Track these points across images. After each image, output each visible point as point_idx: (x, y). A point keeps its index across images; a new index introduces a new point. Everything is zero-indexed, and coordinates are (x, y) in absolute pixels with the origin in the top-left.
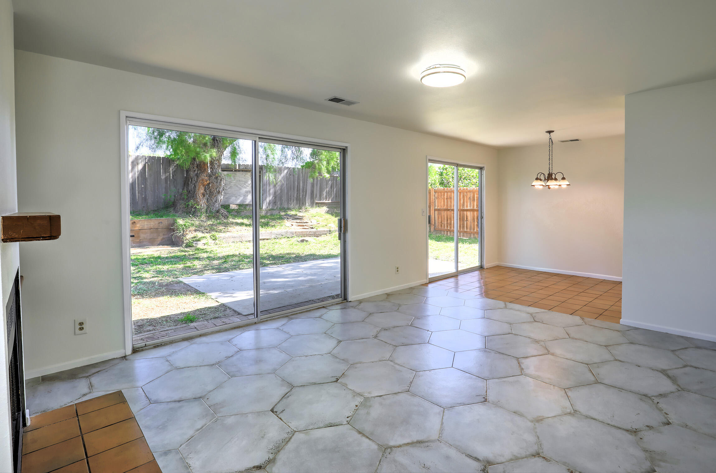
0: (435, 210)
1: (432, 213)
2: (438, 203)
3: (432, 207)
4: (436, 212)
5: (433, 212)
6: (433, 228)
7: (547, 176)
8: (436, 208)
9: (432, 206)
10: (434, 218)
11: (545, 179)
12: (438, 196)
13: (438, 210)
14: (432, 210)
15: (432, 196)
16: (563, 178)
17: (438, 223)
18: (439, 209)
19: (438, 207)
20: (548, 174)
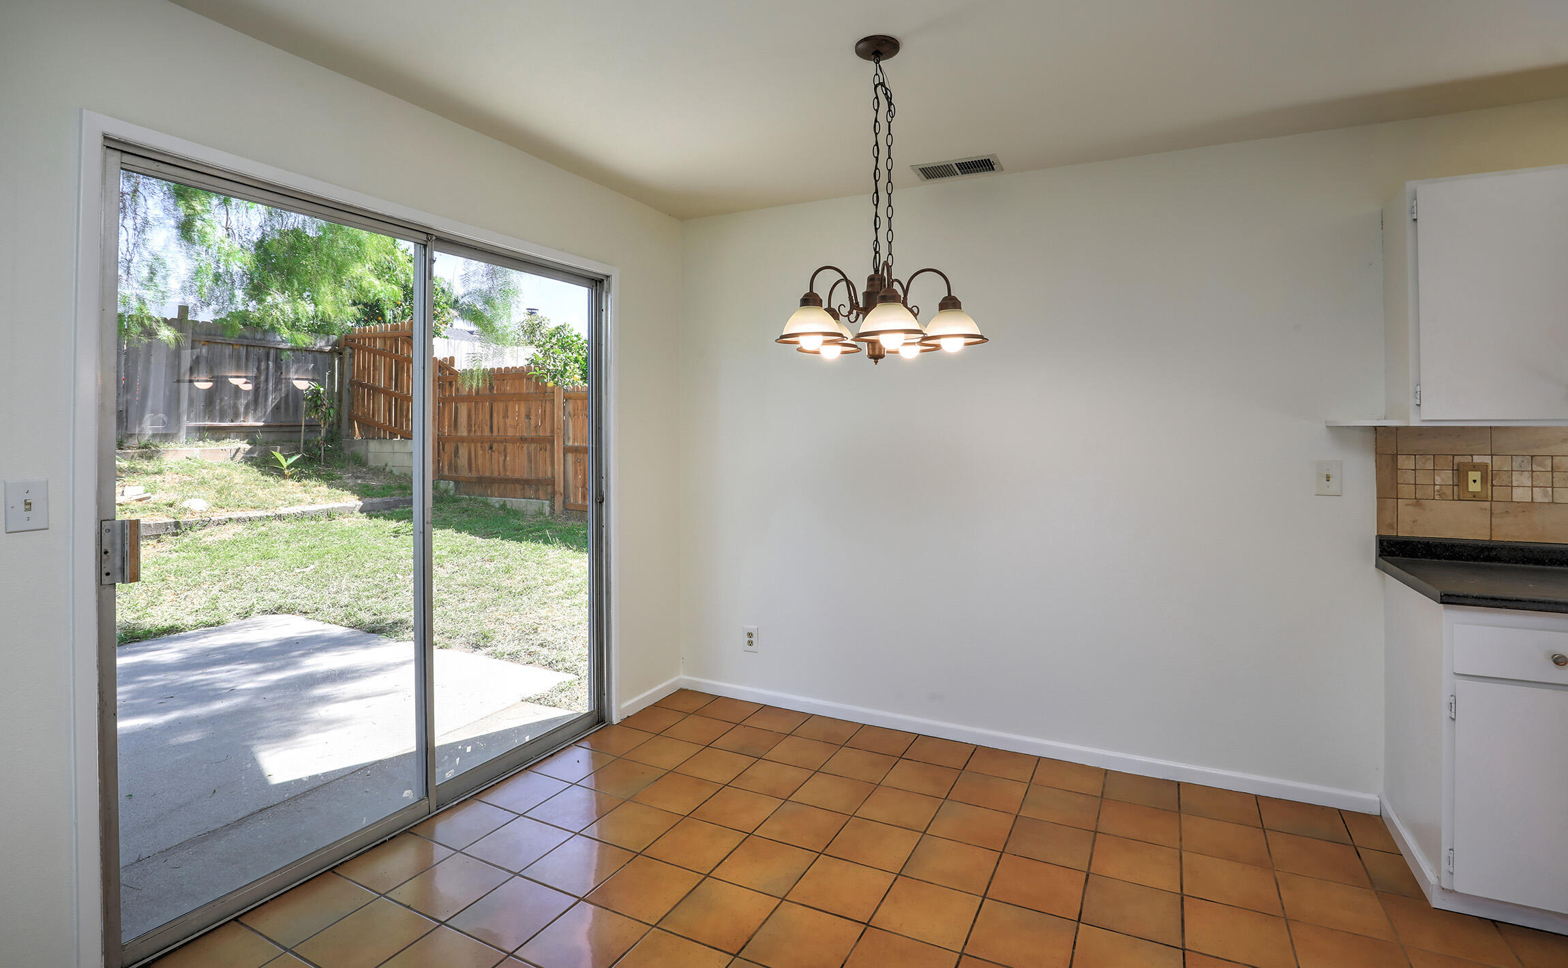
0: (567, 450)
1: (559, 458)
2: (574, 430)
3: (557, 441)
4: (570, 457)
5: (562, 455)
6: (561, 502)
7: (861, 287)
8: (570, 443)
9: (558, 437)
10: (562, 476)
11: (854, 305)
12: (574, 410)
13: (575, 450)
14: (558, 452)
15: (559, 408)
16: (950, 304)
17: (576, 487)
18: (577, 447)
19: (574, 442)
20: (871, 279)
